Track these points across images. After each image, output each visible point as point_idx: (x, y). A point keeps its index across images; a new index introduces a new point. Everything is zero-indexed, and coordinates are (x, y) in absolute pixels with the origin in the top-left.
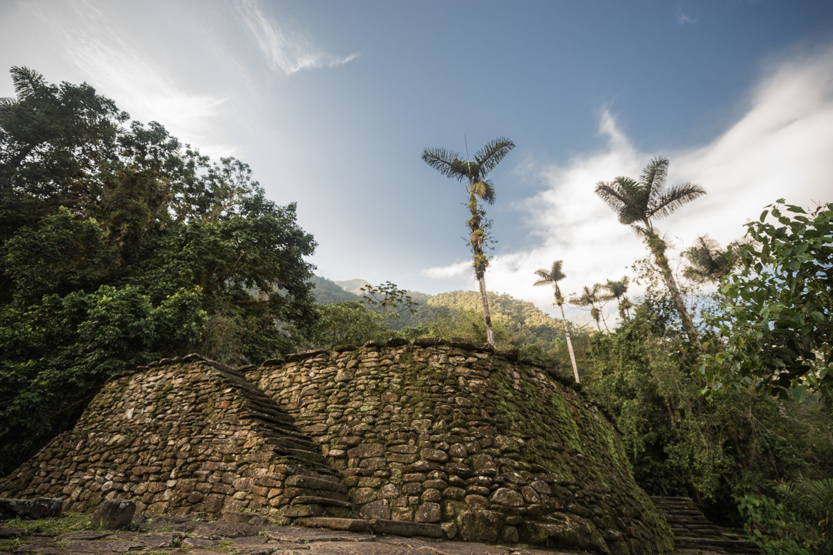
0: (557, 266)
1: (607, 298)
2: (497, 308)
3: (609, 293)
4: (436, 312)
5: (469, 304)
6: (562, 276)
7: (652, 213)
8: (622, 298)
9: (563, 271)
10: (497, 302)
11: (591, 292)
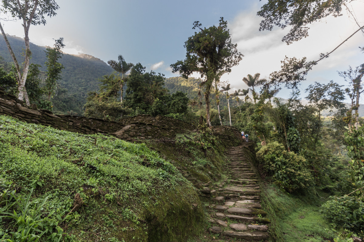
0: (228, 86)
1: (241, 95)
2: (196, 85)
3: (242, 93)
4: (169, 86)
5: (183, 83)
6: (230, 89)
7: (255, 85)
8: (246, 95)
9: (230, 87)
10: (196, 82)
11: (237, 92)
